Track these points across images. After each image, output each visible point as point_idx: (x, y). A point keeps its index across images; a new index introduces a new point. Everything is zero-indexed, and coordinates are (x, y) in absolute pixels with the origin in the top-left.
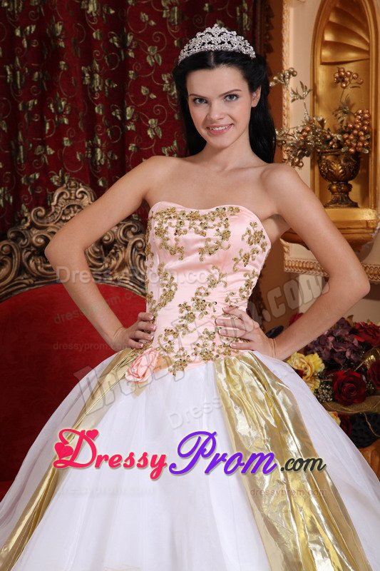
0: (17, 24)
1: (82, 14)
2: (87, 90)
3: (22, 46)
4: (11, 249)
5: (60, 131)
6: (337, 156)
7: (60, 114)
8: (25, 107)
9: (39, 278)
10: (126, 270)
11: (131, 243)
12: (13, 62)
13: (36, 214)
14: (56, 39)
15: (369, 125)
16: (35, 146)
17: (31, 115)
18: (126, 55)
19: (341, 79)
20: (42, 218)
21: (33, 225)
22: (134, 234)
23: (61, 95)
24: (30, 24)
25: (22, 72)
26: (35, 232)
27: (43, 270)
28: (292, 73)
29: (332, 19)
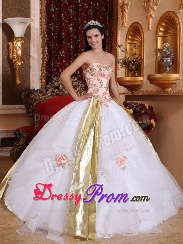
0: (52, 32)
1: (68, 31)
2: (69, 49)
3: (53, 38)
4: (50, 87)
5: (62, 58)
6: (133, 65)
7: (62, 54)
8: (54, 52)
9: (57, 94)
10: (79, 93)
11: (80, 86)
12: (51, 41)
13: (56, 78)
14: (62, 36)
15: (142, 57)
16: (56, 62)
17: (55, 54)
18: (78, 41)
19: (135, 47)
20: (57, 79)
21: (55, 81)
22: (81, 84)
23: (63, 50)
24: (56, 33)
25: (53, 44)
26: (56, 83)
27: (58, 92)
28: (121, 46)
29: (131, 33)
